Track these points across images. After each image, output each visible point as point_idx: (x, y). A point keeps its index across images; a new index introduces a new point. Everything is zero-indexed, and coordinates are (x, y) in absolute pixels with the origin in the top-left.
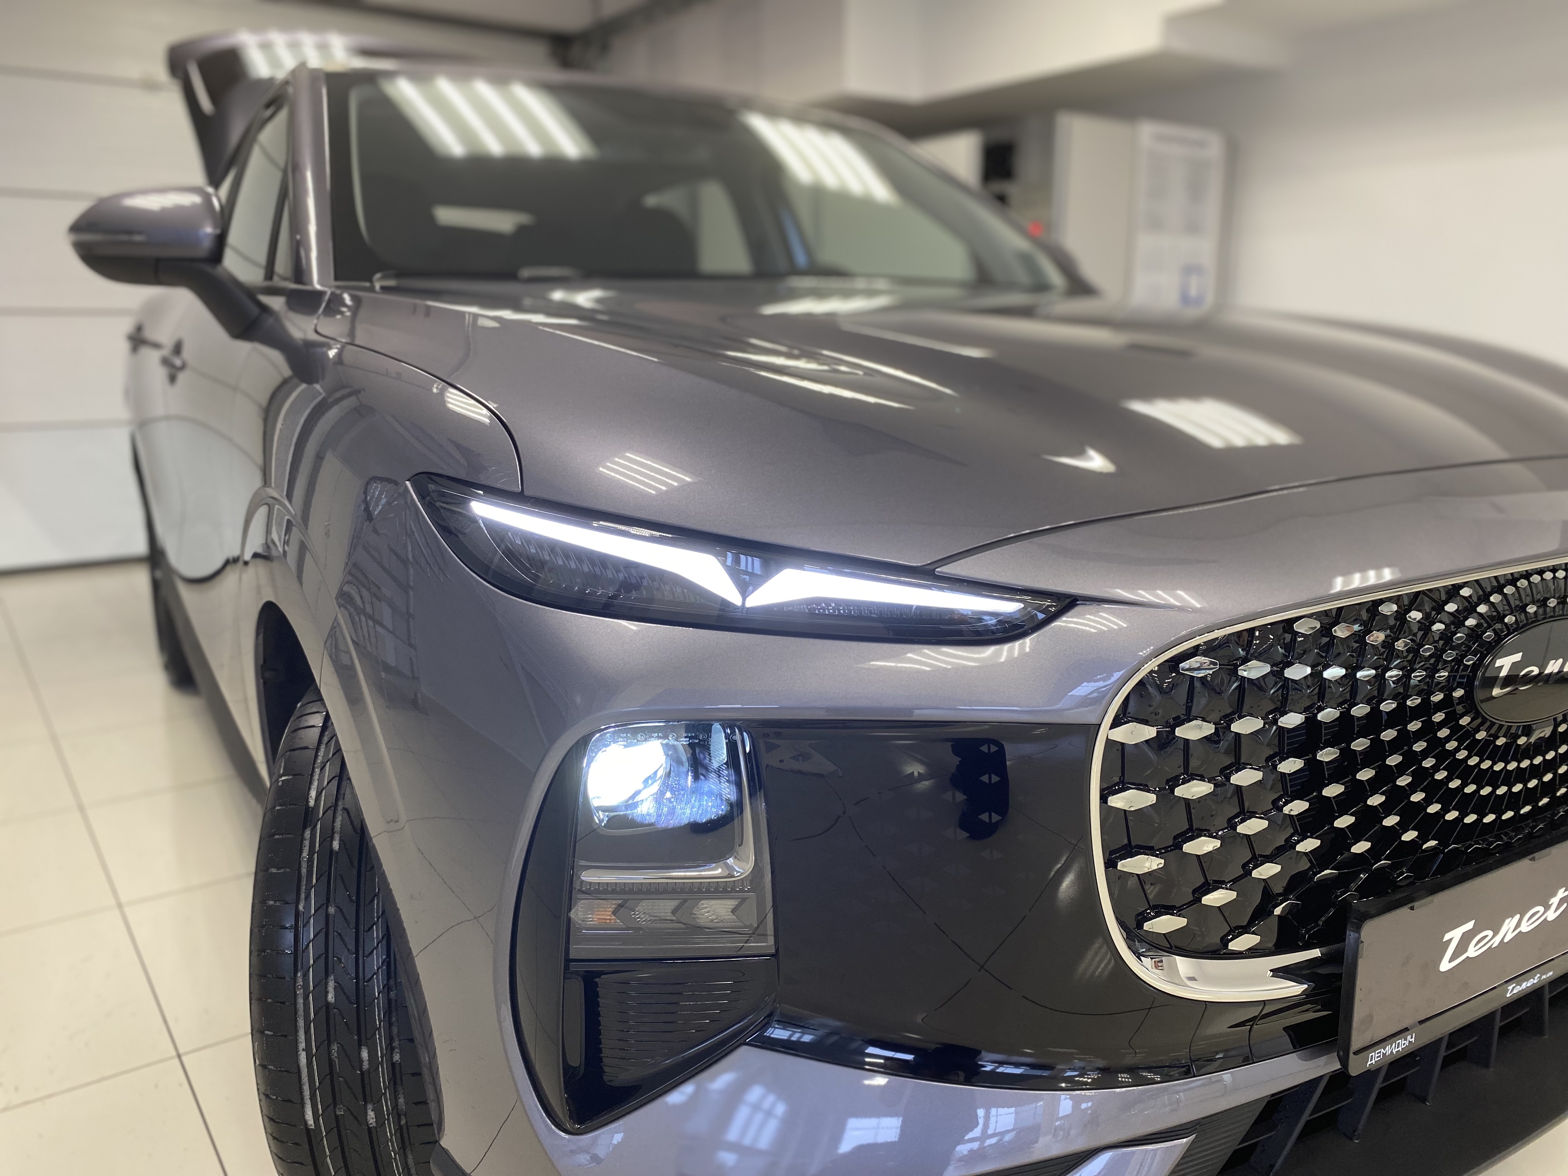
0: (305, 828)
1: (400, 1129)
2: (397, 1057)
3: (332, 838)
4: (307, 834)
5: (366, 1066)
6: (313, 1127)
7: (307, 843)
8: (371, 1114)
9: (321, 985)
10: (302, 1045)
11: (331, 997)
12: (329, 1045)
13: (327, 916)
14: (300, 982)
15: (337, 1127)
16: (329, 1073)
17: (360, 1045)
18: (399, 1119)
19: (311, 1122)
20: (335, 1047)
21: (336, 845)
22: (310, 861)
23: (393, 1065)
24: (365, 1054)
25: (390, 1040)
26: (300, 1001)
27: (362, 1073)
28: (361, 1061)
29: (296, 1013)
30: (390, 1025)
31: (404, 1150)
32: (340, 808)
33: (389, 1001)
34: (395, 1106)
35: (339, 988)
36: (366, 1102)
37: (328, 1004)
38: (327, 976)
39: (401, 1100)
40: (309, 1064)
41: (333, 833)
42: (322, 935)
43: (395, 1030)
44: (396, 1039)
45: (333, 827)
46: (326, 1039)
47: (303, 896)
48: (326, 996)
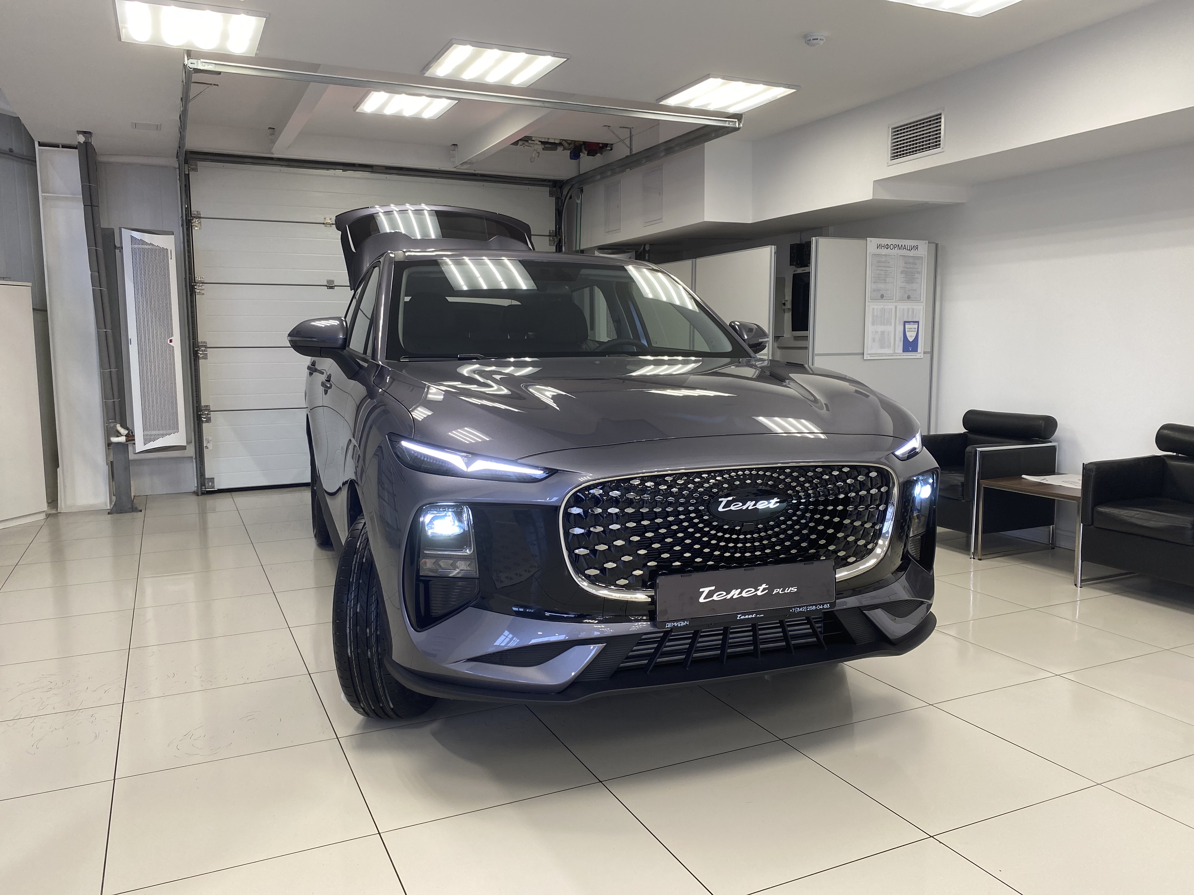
0: (355, 554)
1: (378, 659)
2: (378, 633)
3: (363, 558)
4: (355, 556)
5: (368, 635)
6: (350, 656)
7: (355, 559)
8: (369, 653)
9: (355, 605)
10: (348, 626)
11: (358, 610)
12: (357, 626)
13: (359, 583)
14: (349, 604)
15: (358, 656)
16: (356, 636)
17: (367, 627)
18: (378, 656)
19: (350, 654)
20: (358, 627)
21: (364, 560)
22: (355, 564)
23: (377, 635)
24: (368, 631)
25: (377, 626)
26: (348, 611)
27: (367, 637)
28: (367, 633)
29: (347, 615)
30: (377, 621)
31: (380, 669)
32: (367, 549)
33: (377, 613)
34: (377, 650)
35: (361, 606)
36: (367, 649)
37: (357, 612)
38: (357, 603)
39: (379, 649)
40: (350, 633)
41: (364, 556)
42: (357, 589)
43: (378, 623)
44: (379, 626)
45: (364, 555)
46: (356, 624)
47: (352, 576)
48: (357, 610)
